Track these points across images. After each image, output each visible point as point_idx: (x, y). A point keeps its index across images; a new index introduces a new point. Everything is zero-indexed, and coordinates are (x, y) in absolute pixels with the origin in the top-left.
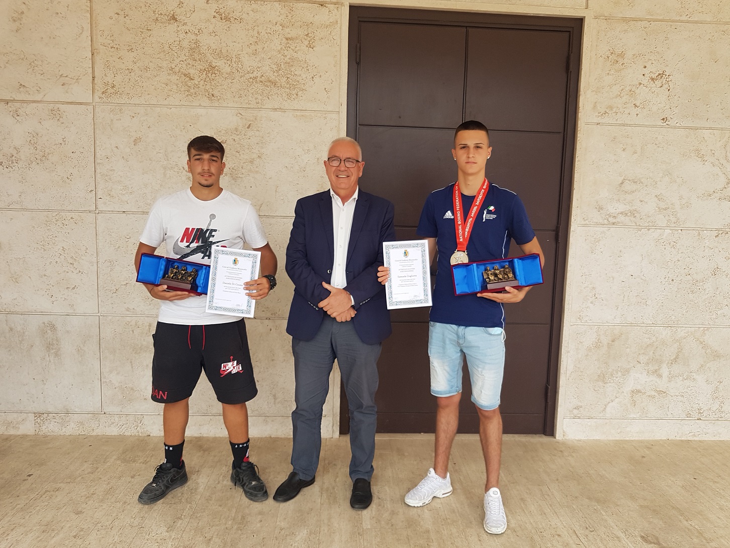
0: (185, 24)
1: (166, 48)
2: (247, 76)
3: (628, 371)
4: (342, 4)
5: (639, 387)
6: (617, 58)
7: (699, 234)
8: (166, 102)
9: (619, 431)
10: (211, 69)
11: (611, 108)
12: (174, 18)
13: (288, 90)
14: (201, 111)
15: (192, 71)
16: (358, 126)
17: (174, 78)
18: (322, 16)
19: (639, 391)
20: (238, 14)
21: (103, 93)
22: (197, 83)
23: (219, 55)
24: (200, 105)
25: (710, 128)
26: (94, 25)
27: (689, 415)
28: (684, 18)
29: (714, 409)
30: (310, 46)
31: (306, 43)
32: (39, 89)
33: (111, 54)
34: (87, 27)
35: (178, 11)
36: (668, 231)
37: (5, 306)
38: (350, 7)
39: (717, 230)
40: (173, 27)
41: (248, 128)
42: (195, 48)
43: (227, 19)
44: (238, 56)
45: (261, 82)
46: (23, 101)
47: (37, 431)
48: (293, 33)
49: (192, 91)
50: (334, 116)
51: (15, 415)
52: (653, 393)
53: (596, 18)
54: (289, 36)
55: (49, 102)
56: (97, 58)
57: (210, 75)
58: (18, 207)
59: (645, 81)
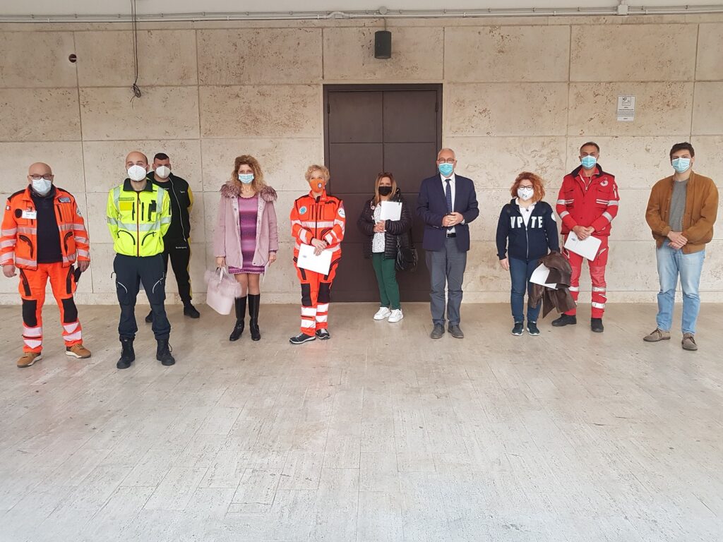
0: (243, 98)
1: (235, 110)
2: (274, 122)
3: (477, 266)
4: (319, 85)
5: (485, 275)
6: (460, 103)
8: (235, 137)
10: (257, 120)
11: (459, 129)
12: (238, 96)
13: (294, 128)
16: (330, 144)
17: (239, 125)
18: (310, 91)
20: (269, 92)
21: (205, 134)
22: (250, 127)
23: (260, 112)
24: (252, 138)
25: (513, 137)
26: (200, 101)
28: (495, 81)
30: (304, 106)
31: (302, 105)
32: (175, 133)
33: (208, 115)
34: (197, 102)
35: (240, 92)
38: (324, 85)
40: (237, 100)
41: (275, 148)
42: (248, 110)
43: (263, 95)
44: (269, 113)
45: (281, 125)
46: (167, 140)
48: (296, 100)
49: (248, 131)
53: (449, 83)
54: (294, 102)
55: (180, 140)
56: (202, 117)
57: (256, 123)
59: (476, 114)
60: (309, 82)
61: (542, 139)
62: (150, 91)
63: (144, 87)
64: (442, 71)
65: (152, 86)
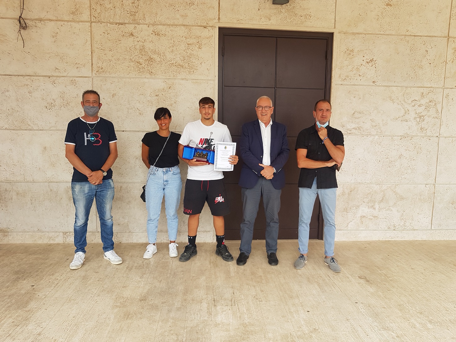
0: (137, 37)
1: (128, 49)
2: (169, 63)
3: (358, 206)
4: (215, 27)
5: (364, 215)
6: (350, 52)
7: (392, 138)
8: (128, 76)
9: (355, 236)
10: (151, 59)
11: (348, 77)
12: (132, 35)
13: (189, 70)
14: (146, 80)
15: (141, 61)
16: (223, 87)
17: (132, 64)
18: (206, 33)
19: (364, 217)
20: (164, 32)
21: (97, 72)
22: (144, 66)
23: (155, 52)
24: (145, 77)
25: (396, 86)
26: (93, 39)
27: (389, 228)
28: (382, 33)
29: (401, 225)
30: (199, 48)
31: (198, 46)
32: (65, 70)
33: (101, 52)
34: (89, 39)
35: (134, 31)
36: (377, 137)
37: (49, 179)
38: (219, 28)
39: (401, 136)
40: (131, 39)
41: (169, 88)
42: (142, 49)
43: (158, 35)
44: (164, 53)
45: (175, 65)
46: (57, 76)
47: (64, 241)
48: (191, 41)
49: (141, 70)
50: (212, 82)
51: (53, 234)
52: (371, 217)
53: (339, 33)
54: (189, 43)
55: (70, 77)
56: (94, 55)
57: (150, 62)
58: (54, 129)
59: (364, 63)
60: (205, 24)
61: (421, 90)
62: (39, 24)
63: (31, 20)
64: (334, 21)
65: (41, 20)
